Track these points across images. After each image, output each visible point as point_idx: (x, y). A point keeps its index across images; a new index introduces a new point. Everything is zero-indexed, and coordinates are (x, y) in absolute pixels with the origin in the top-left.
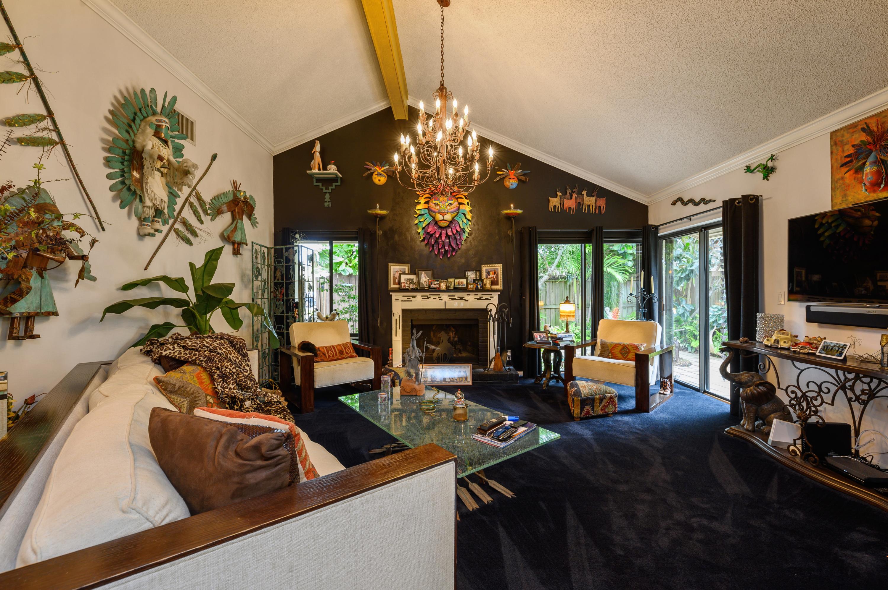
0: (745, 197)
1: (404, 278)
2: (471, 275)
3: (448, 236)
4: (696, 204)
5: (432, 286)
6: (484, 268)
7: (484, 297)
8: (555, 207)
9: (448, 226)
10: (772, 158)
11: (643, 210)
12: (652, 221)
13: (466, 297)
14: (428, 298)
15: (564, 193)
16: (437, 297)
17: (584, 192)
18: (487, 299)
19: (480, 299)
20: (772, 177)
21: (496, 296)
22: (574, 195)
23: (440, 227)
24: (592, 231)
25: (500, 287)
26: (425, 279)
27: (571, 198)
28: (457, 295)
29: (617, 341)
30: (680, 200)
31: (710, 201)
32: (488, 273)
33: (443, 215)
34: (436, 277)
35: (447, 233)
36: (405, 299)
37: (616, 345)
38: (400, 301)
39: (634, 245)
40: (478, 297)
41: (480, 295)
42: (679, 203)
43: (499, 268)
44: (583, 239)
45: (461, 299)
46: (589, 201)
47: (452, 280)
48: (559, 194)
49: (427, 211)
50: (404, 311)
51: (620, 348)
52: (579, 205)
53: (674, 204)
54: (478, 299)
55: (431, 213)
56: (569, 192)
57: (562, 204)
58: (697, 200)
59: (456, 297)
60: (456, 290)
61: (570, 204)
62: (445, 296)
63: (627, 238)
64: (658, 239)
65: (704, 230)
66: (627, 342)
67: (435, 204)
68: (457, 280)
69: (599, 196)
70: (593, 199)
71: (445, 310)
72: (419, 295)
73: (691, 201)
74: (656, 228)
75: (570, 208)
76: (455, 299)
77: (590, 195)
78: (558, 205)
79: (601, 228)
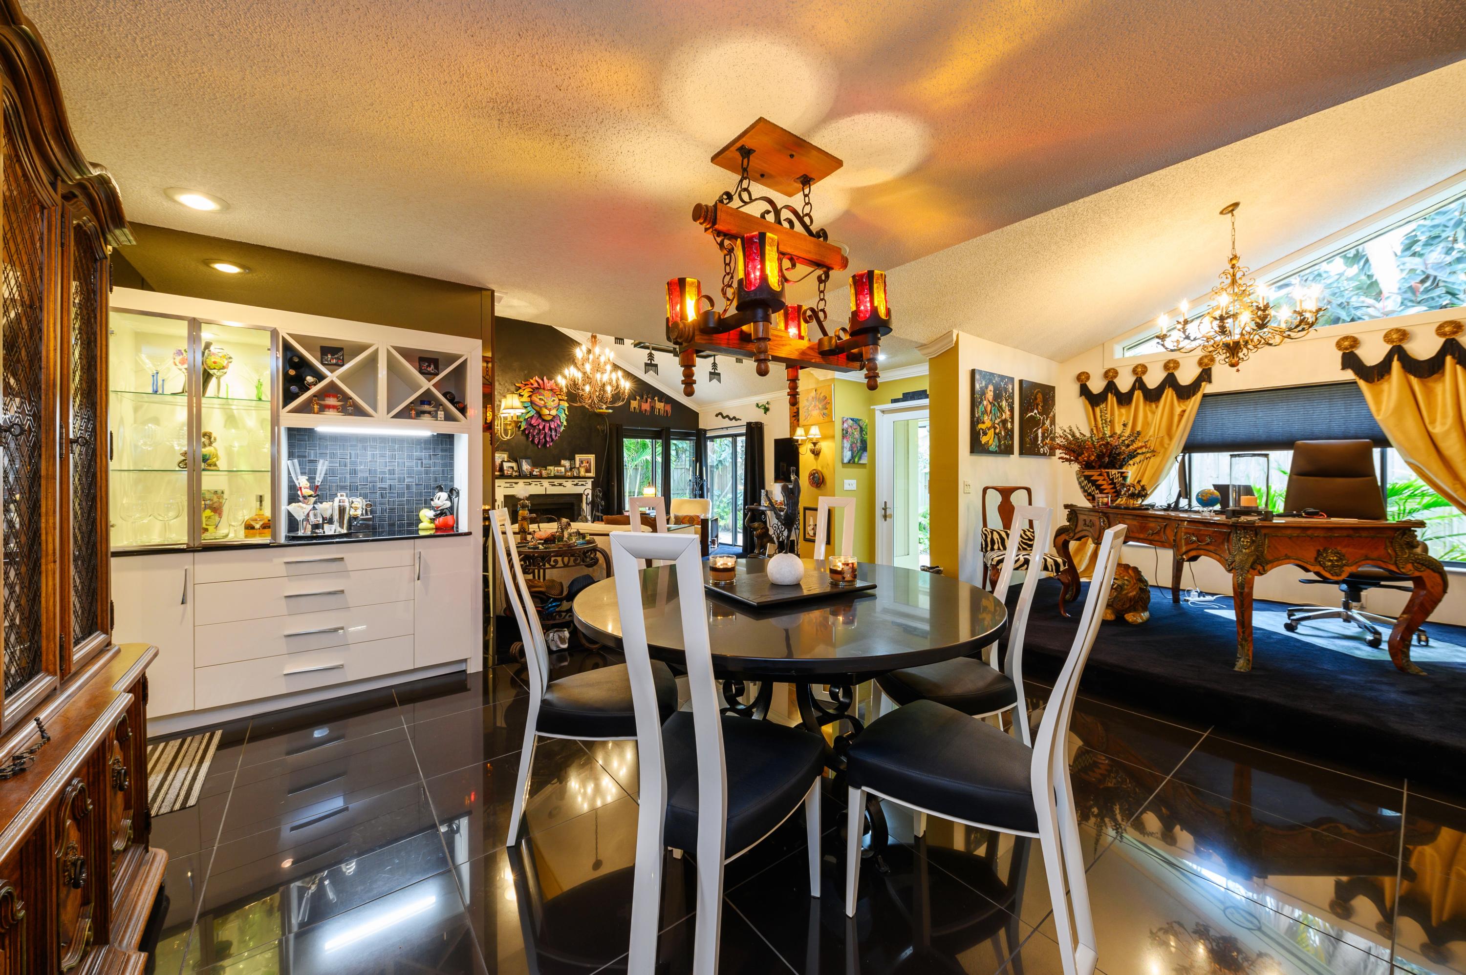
0: (757, 423)
1: (506, 465)
2: (566, 463)
3: (550, 429)
4: (731, 419)
5: (535, 473)
6: (578, 457)
7: (580, 483)
8: (635, 408)
9: (552, 420)
10: (768, 403)
11: (696, 415)
12: (701, 426)
13: (565, 484)
14: (530, 484)
15: (642, 398)
16: (538, 483)
17: (656, 398)
18: (582, 485)
19: (576, 485)
20: (768, 413)
21: (590, 482)
22: (649, 400)
23: (544, 420)
24: (662, 430)
25: (592, 474)
26: (526, 467)
27: (647, 402)
28: (557, 481)
29: (685, 514)
30: (720, 414)
31: (738, 419)
32: (582, 462)
33: (550, 410)
34: (535, 465)
35: (550, 426)
36: (508, 485)
37: (686, 517)
38: (502, 487)
39: (688, 442)
40: (575, 483)
41: (576, 481)
42: (720, 416)
43: (592, 457)
44: (655, 436)
45: (560, 485)
46: (660, 406)
47: (551, 468)
48: (638, 398)
49: (530, 404)
50: (506, 497)
51: (688, 518)
52: (653, 408)
53: (717, 415)
54: (575, 485)
55: (534, 406)
56: (645, 397)
57: (640, 406)
58: (731, 417)
59: (556, 483)
60: (556, 477)
61: (646, 406)
62: (546, 483)
63: (683, 437)
64: (706, 438)
65: (735, 436)
66: (692, 514)
67: (540, 399)
68: (556, 468)
69: (666, 403)
70: (662, 404)
71: (546, 495)
72: (521, 482)
73: (728, 416)
74: (705, 431)
75: (646, 410)
76: (554, 485)
77: (660, 401)
78: (637, 407)
79: (669, 429)
